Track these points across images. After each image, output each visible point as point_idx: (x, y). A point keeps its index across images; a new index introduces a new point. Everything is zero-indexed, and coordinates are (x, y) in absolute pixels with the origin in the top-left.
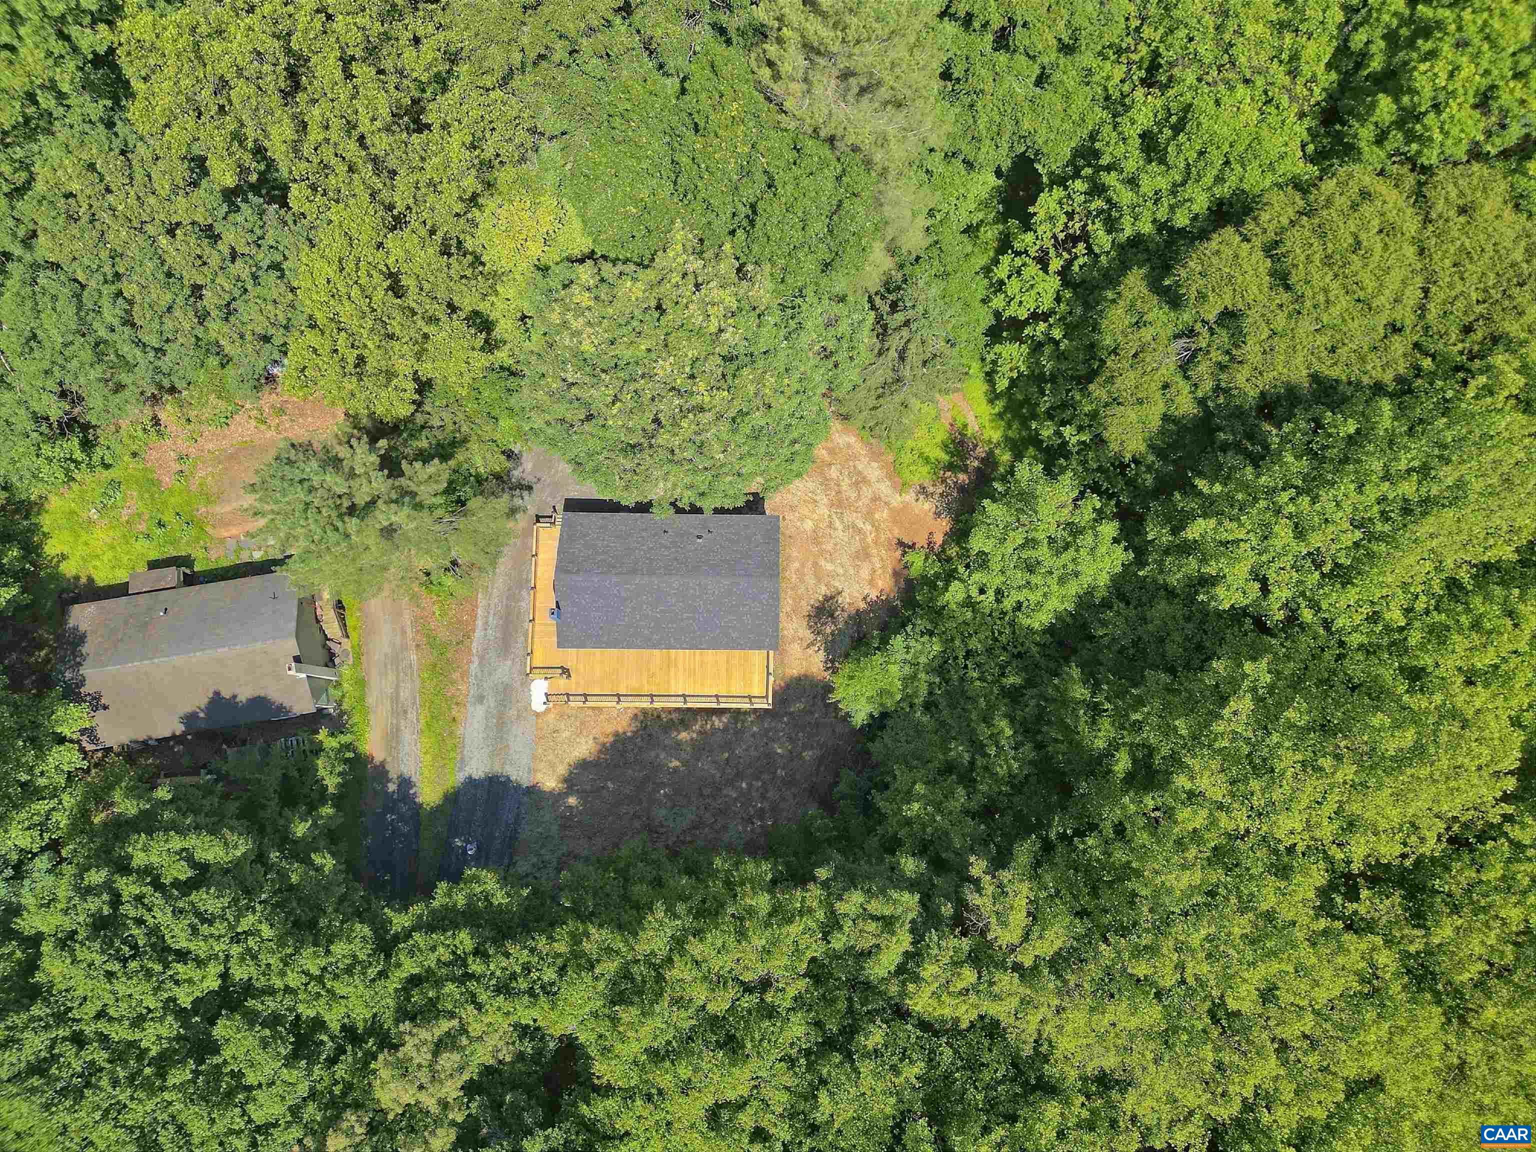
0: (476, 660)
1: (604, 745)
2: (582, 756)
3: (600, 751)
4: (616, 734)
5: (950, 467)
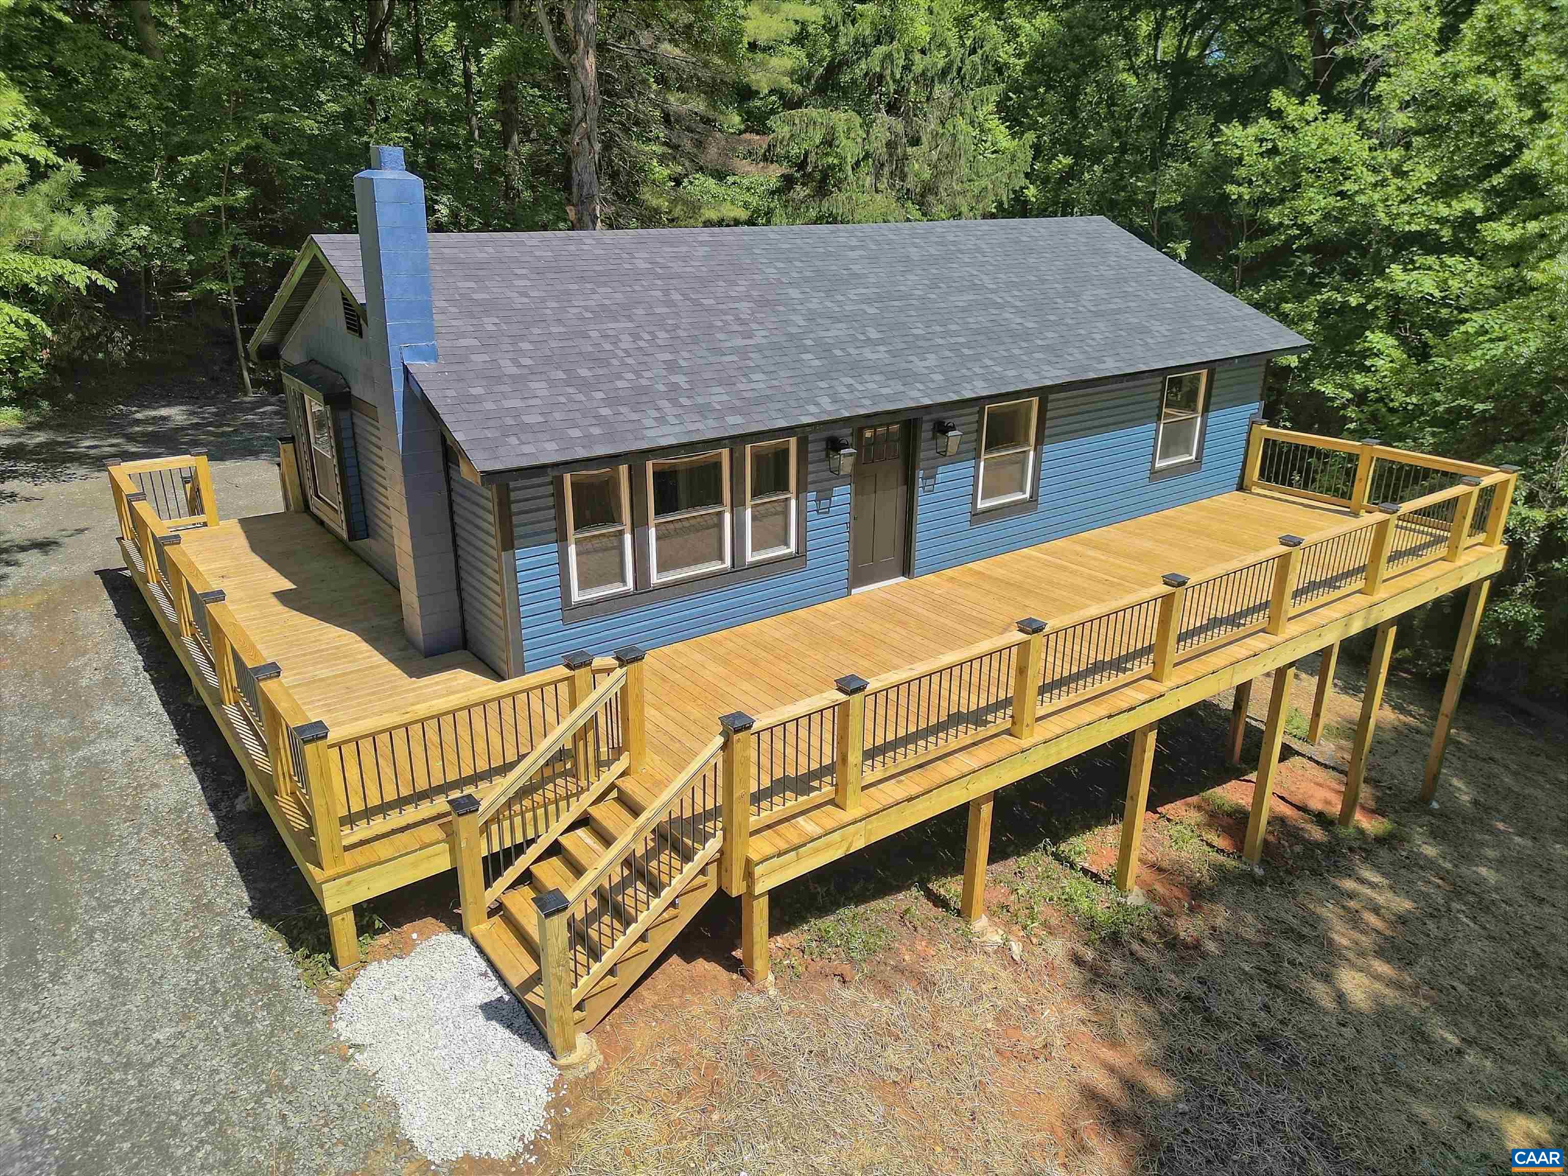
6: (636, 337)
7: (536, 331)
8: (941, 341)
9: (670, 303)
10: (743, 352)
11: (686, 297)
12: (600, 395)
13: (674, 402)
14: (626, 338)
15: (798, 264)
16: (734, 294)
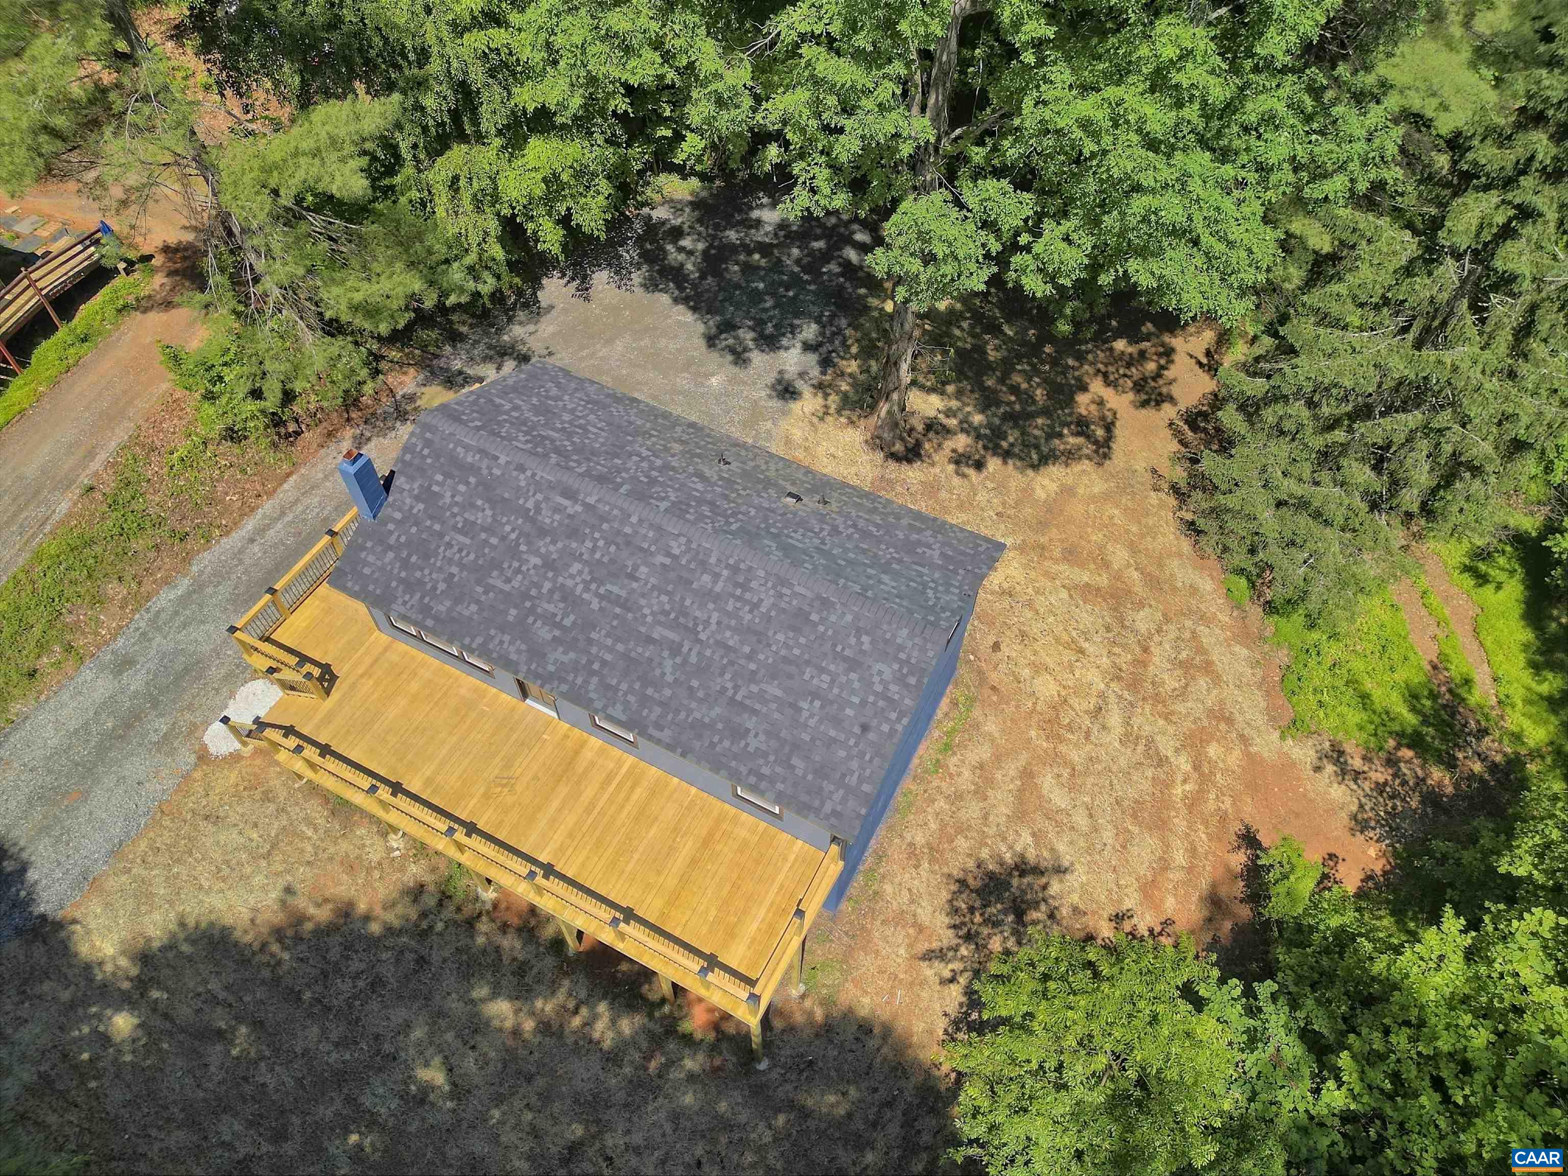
0: (184, 584)
1: (300, 919)
2: (228, 920)
3: (278, 933)
4: (346, 911)
5: (1415, 741)
6: (460, 551)
7: (428, 523)
8: (594, 650)
9: (503, 538)
10: (488, 589)
11: (518, 538)
12: (403, 574)
13: (422, 598)
14: (456, 548)
15: (613, 548)
16: (543, 550)
